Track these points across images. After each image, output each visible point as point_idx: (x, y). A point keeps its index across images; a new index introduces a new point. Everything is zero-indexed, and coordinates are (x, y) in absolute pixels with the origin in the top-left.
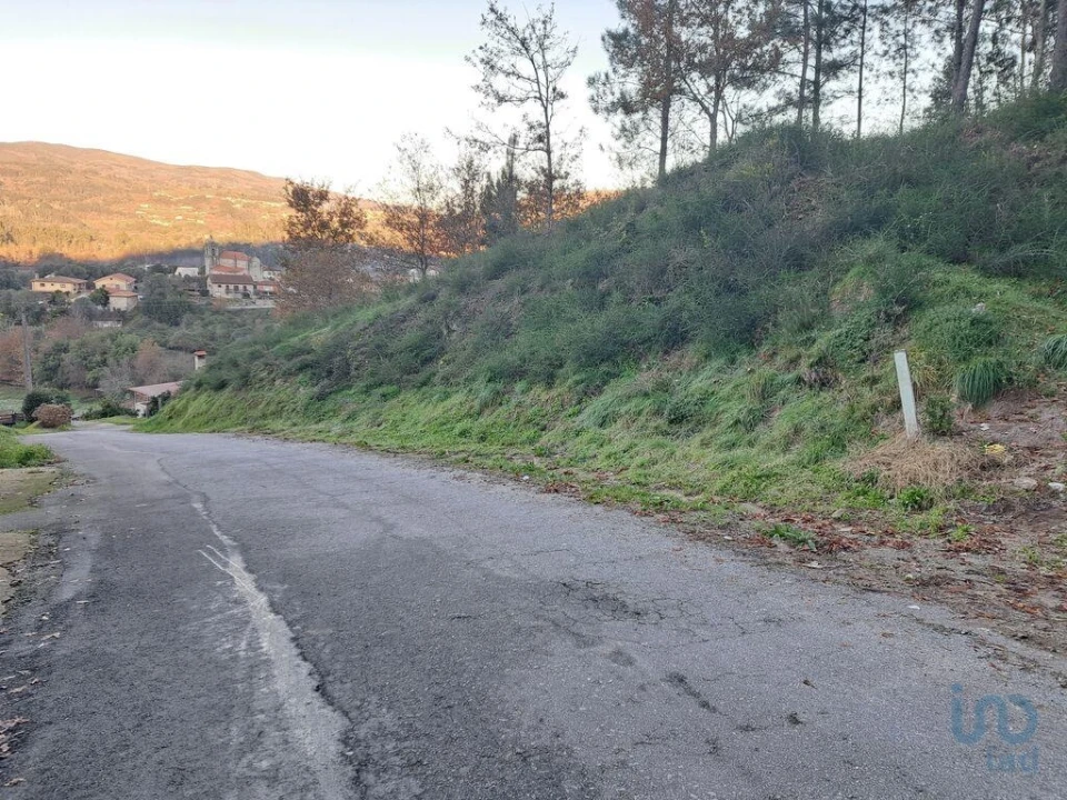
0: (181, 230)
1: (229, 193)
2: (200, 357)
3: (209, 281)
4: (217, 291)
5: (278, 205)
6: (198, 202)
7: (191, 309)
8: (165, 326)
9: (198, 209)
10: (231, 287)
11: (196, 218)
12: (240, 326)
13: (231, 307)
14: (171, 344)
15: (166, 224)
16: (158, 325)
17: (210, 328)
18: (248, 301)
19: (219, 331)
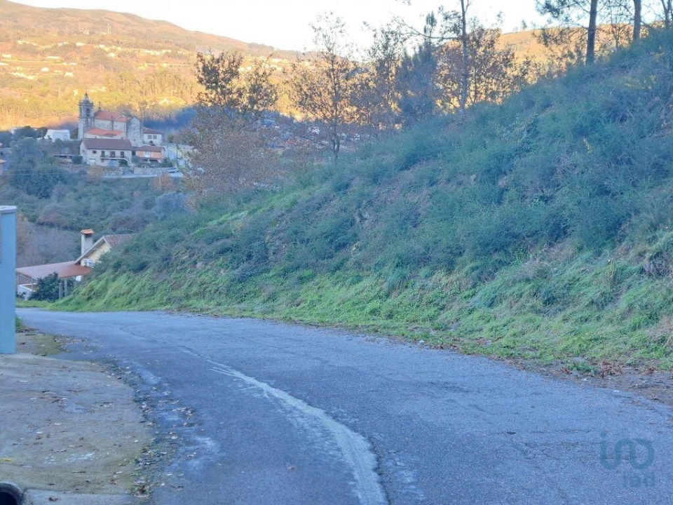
0: (47, 85)
1: (101, 41)
2: (87, 236)
3: (82, 146)
4: (92, 158)
5: (158, 53)
6: (67, 51)
7: (62, 179)
8: (35, 198)
9: (67, 59)
10: (107, 153)
11: (65, 70)
12: (116, 199)
13: (106, 176)
14: (41, 218)
15: (31, 78)
16: (26, 196)
17: (84, 200)
18: (127, 169)
19: (94, 204)
